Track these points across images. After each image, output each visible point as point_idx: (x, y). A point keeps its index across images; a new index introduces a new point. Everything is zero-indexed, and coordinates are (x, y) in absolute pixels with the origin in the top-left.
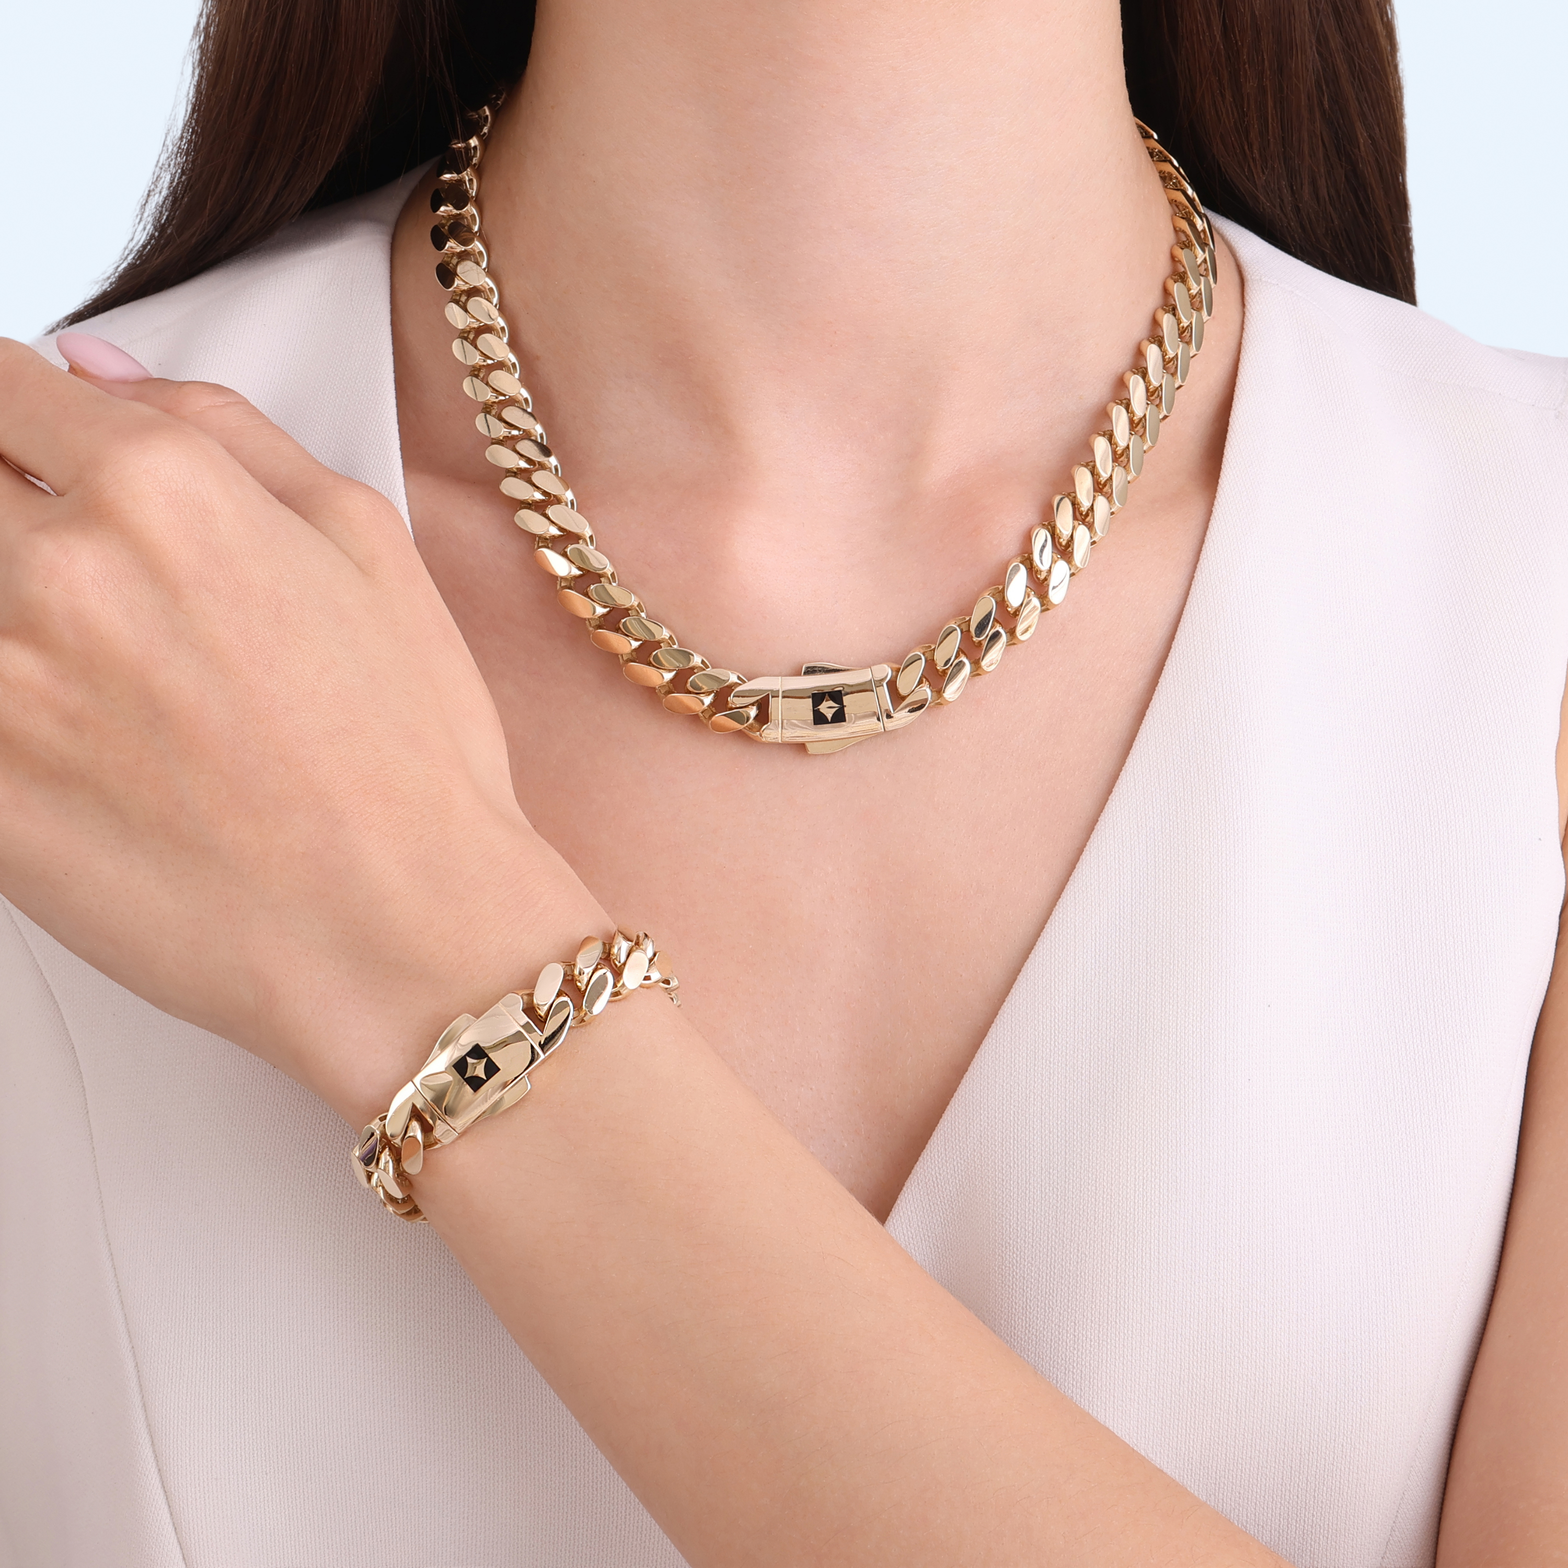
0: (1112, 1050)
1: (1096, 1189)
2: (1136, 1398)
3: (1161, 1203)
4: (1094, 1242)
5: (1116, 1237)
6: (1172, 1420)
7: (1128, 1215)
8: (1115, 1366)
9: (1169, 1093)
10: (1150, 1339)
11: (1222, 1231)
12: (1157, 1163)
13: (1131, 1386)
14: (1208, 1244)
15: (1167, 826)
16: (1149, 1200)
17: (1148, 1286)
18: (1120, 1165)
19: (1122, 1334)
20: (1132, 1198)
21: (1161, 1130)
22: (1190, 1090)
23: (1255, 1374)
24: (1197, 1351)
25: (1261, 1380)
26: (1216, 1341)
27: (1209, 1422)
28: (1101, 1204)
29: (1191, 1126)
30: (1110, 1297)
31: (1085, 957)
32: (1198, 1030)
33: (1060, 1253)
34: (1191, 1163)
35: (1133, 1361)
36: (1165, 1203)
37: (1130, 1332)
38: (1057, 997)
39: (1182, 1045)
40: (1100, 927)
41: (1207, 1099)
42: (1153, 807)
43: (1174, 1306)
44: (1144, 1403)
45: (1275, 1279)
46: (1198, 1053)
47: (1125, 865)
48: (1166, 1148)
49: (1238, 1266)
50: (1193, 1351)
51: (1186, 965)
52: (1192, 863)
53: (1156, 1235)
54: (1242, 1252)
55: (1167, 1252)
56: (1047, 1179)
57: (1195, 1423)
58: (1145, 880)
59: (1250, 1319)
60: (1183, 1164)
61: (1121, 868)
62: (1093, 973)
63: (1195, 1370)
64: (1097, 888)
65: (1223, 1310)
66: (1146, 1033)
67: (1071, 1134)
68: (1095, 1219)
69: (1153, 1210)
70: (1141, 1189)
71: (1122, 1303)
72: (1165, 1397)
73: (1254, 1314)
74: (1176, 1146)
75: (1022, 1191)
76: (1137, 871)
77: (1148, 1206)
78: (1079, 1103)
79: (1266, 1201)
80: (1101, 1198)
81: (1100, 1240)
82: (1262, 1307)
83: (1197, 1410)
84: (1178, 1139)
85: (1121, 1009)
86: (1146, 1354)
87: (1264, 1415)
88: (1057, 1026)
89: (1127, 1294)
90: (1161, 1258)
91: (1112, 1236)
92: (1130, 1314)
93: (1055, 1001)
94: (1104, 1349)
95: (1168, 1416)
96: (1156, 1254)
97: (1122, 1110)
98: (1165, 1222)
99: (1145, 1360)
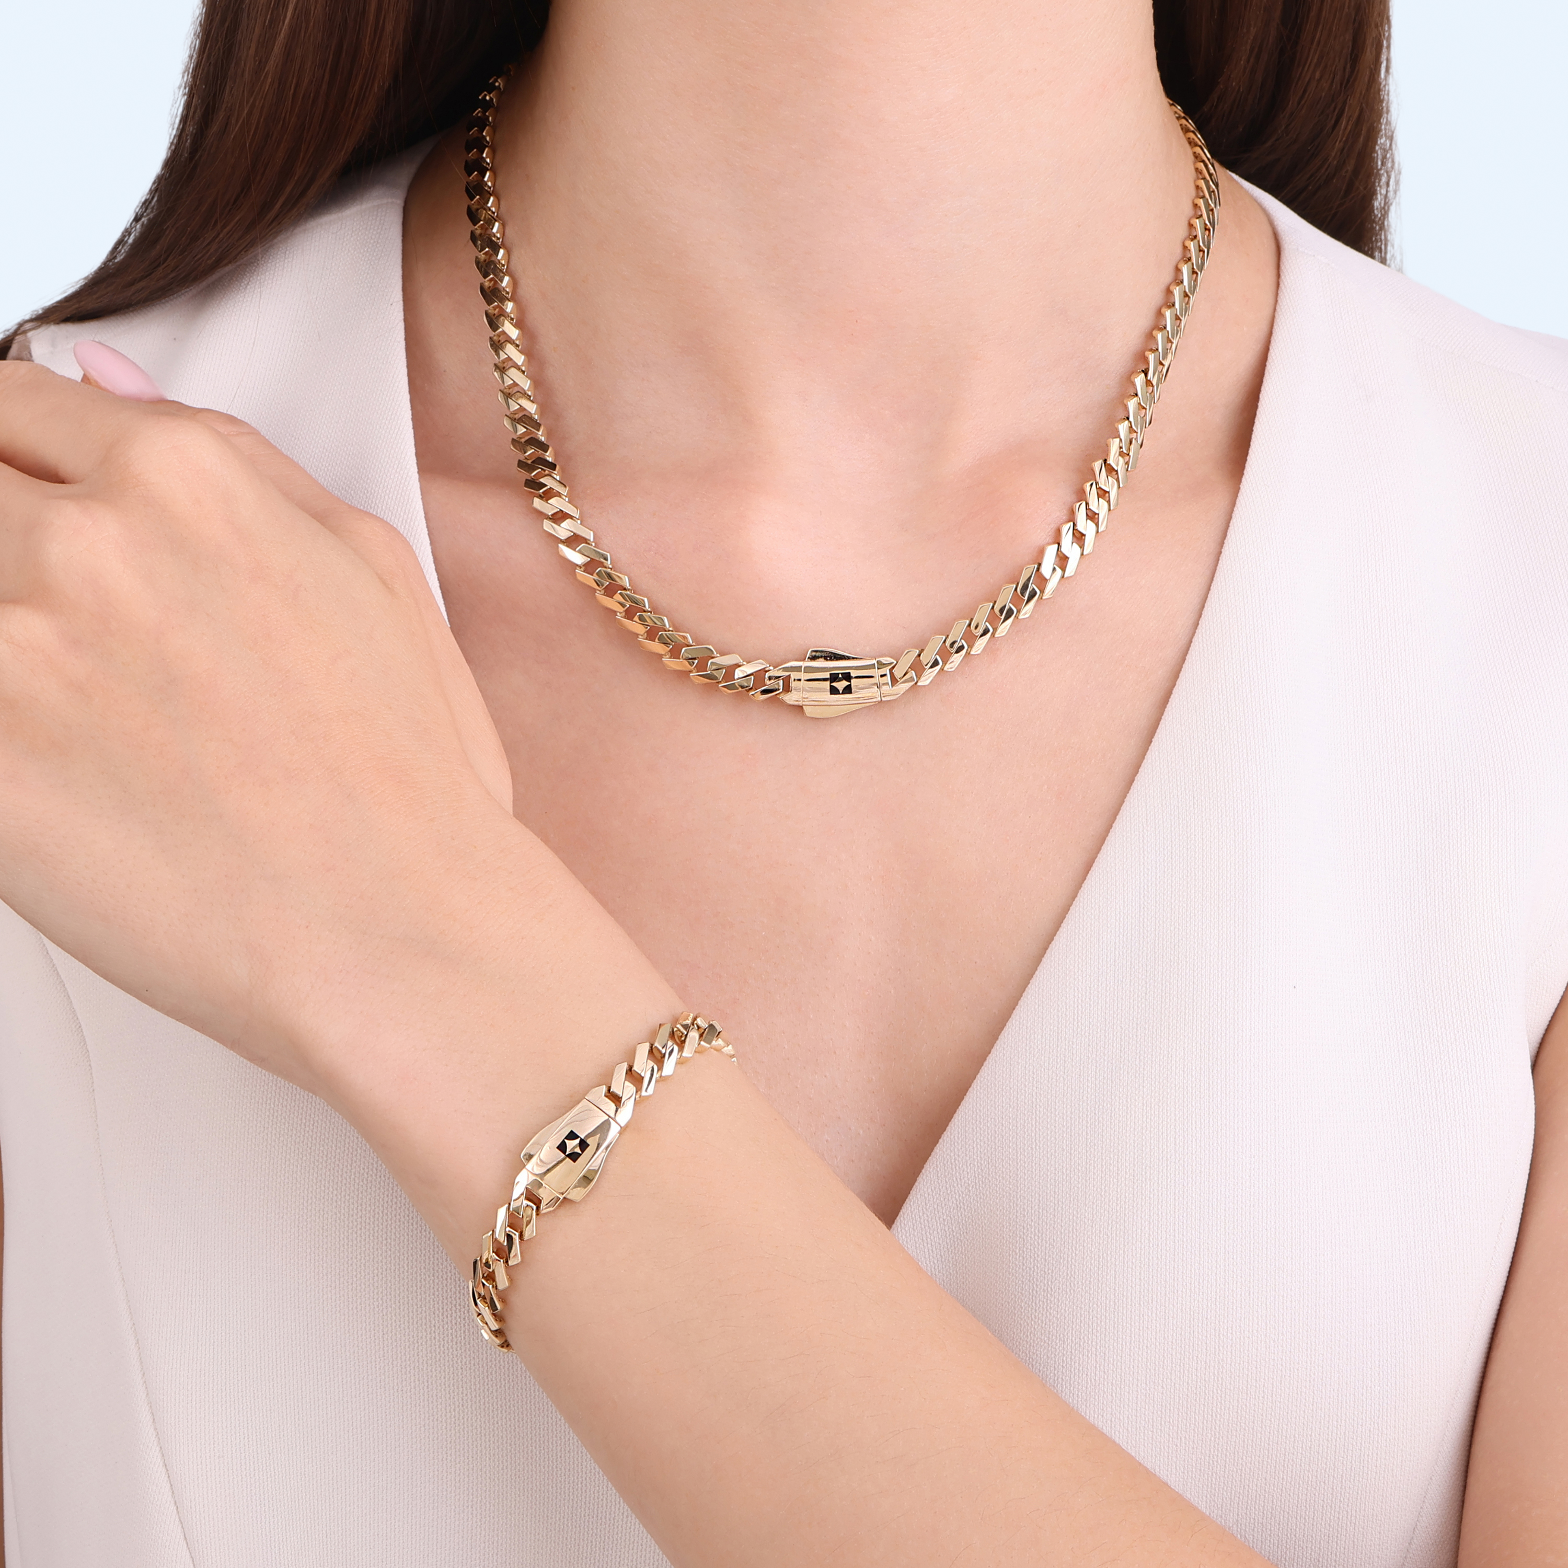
0: (1135, 1030)
1: (1118, 1170)
2: (1160, 1382)
3: (1185, 1184)
4: (1117, 1223)
5: (1139, 1218)
6: (1197, 1405)
7: (1152, 1196)
8: (1139, 1348)
9: (1194, 1074)
10: (1175, 1322)
11: (1248, 1214)
12: (1181, 1144)
13: (1155, 1370)
14: (1234, 1228)
15: (1191, 803)
16: (1172, 1182)
17: (1172, 1268)
18: (1143, 1146)
19: (1145, 1317)
20: (1156, 1179)
21: (1185, 1111)
22: (1215, 1072)
23: (1282, 1359)
24: (1223, 1335)
25: (1288, 1365)
26: (1242, 1325)
27: (1235, 1407)
28: (1123, 1185)
29: (1215, 1108)
30: (1134, 1280)
31: (1109, 936)
32: (1223, 1011)
33: (1082, 1235)
34: (1215, 1145)
35: (1158, 1344)
36: (1190, 1185)
37: (1154, 1315)
38: (1080, 978)
39: (1207, 1026)
40: (1124, 906)
41: (1231, 1081)
42: (1177, 785)
43: (1199, 1289)
44: (1169, 1387)
45: (1302, 1262)
46: (1223, 1034)
47: (1149, 844)
48: (1190, 1130)
49: (1264, 1249)
50: (1219, 1335)
51: (1210, 944)
52: (1216, 840)
53: (1181, 1217)
54: (1269, 1234)
55: (1192, 1234)
56: (1068, 1160)
57: (1221, 1409)
58: (1170, 859)
59: (1277, 1303)
60: (1207, 1146)
61: (1145, 847)
62: (1117, 953)
63: (1221, 1355)
64: (1121, 868)
65: (1249, 1294)
66: (1170, 1012)
67: (1093, 1114)
68: (1117, 1200)
69: (1177, 1192)
70: (1165, 1171)
71: (1146, 1285)
72: (1190, 1382)
73: (1281, 1297)
74: (1200, 1128)
75: (1044, 1173)
76: (1162, 849)
77: (1172, 1187)
78: (1101, 1083)
79: (1293, 1183)
80: (1123, 1179)
81: (1122, 1221)
82: (1289, 1290)
83: (1223, 1395)
84: (1202, 1120)
85: (1144, 989)
86: (1170, 1337)
87: (1290, 1400)
88: (1080, 1007)
89: (1151, 1277)
90: (1185, 1240)
91: (1135, 1217)
92: (1154, 1296)
93: (1078, 982)
94: (1128, 1331)
95: (1193, 1401)
96: (1181, 1236)
97: (1145, 1090)
98: (1189, 1204)
99: (1170, 1343)
